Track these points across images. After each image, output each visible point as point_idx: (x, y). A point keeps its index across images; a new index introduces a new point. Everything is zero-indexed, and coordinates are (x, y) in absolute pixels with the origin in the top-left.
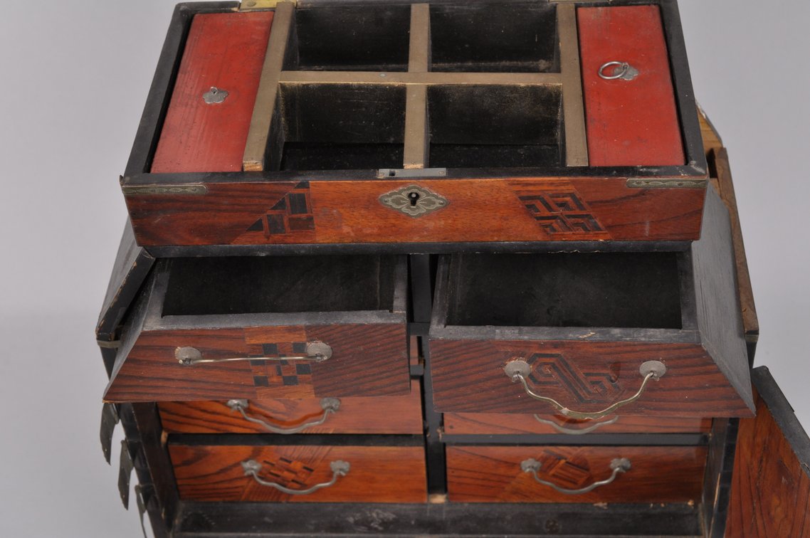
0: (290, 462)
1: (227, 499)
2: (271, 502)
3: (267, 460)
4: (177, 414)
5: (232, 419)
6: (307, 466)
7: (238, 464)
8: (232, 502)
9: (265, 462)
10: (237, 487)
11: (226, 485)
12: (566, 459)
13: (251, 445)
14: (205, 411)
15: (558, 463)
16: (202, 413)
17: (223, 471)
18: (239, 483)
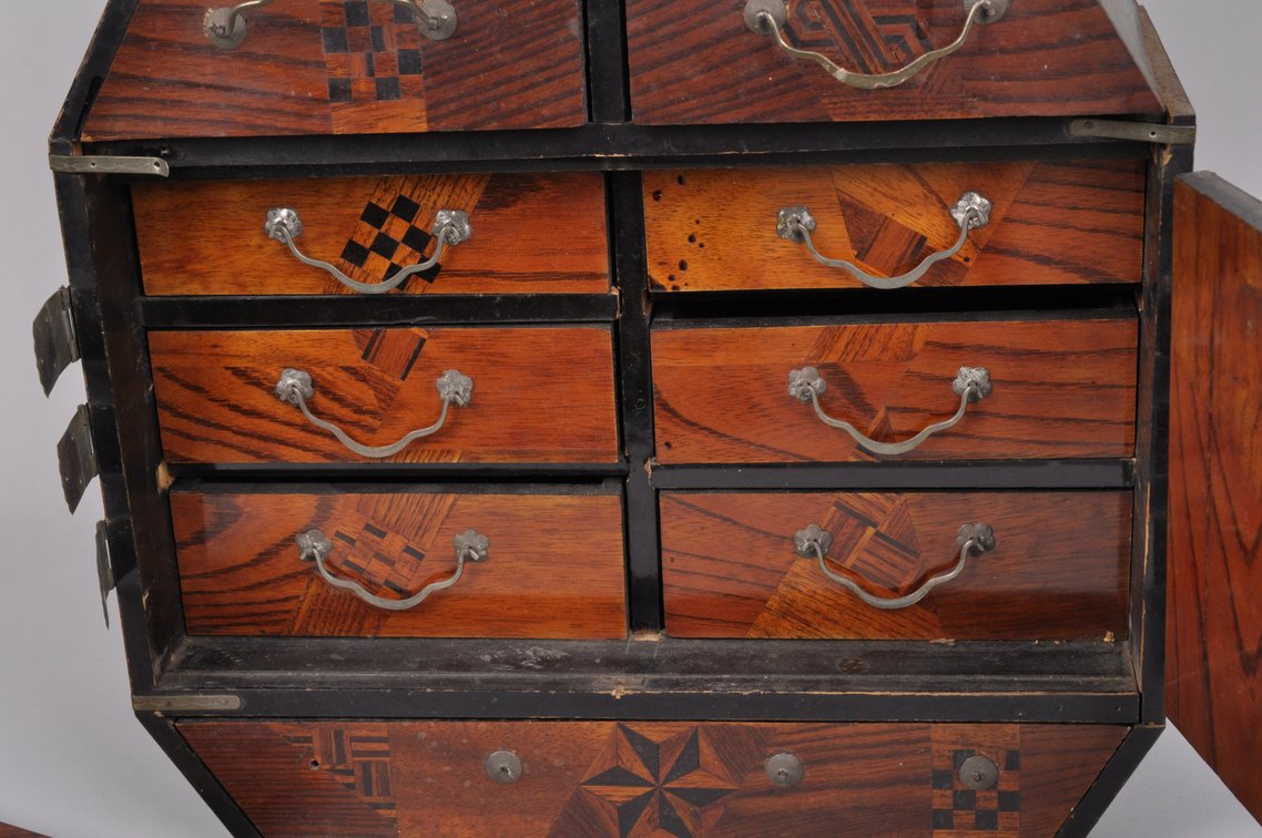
0: (382, 535)
1: (269, 629)
2: (346, 637)
3: (343, 530)
4: (189, 417)
5: (285, 428)
6: (412, 545)
7: (290, 540)
8: (278, 636)
9: (339, 535)
10: (287, 599)
11: (268, 594)
12: (875, 526)
13: (316, 494)
14: (236, 408)
15: (862, 535)
16: (232, 415)
17: (264, 557)
18: (289, 590)
